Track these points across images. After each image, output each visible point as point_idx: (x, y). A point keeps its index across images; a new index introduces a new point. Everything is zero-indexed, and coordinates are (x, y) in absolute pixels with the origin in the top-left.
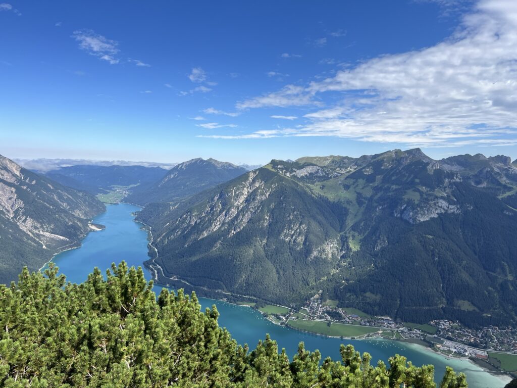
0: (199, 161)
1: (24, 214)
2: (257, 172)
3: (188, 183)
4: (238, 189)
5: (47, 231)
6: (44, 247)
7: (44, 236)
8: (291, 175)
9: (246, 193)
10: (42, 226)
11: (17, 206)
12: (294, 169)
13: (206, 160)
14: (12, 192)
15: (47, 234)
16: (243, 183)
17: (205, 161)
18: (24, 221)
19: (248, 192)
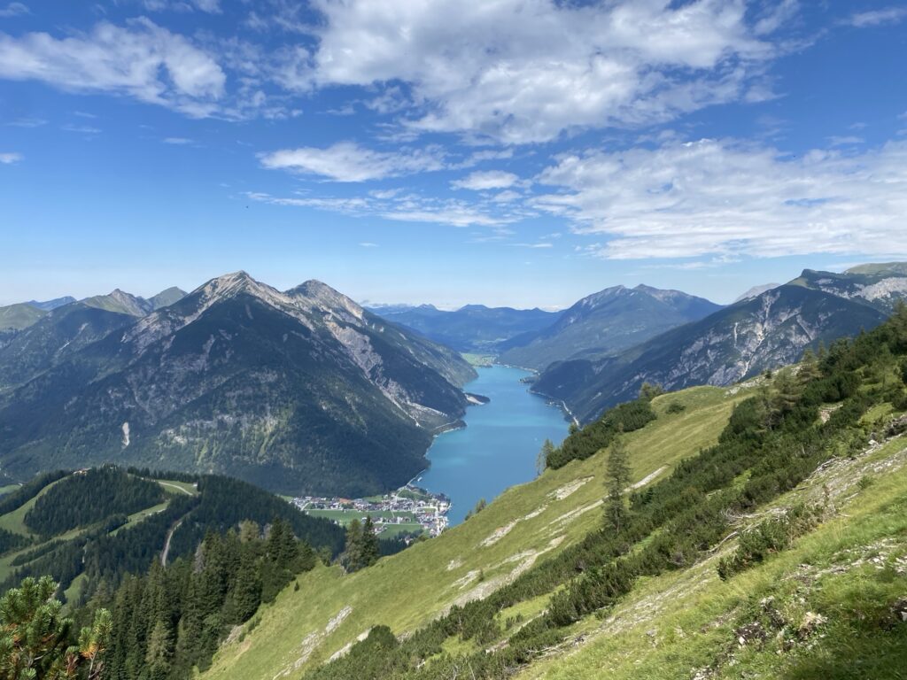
0: (618, 292)
1: (385, 374)
2: (778, 294)
3: (606, 330)
4: (744, 325)
5: (416, 402)
6: (417, 424)
7: (414, 408)
8: (853, 296)
9: (761, 333)
10: (409, 394)
11: (374, 362)
12: (857, 285)
13: (632, 288)
14: (365, 342)
15: (419, 407)
16: (752, 314)
17: (631, 291)
18: (386, 385)
19: (764, 332)
